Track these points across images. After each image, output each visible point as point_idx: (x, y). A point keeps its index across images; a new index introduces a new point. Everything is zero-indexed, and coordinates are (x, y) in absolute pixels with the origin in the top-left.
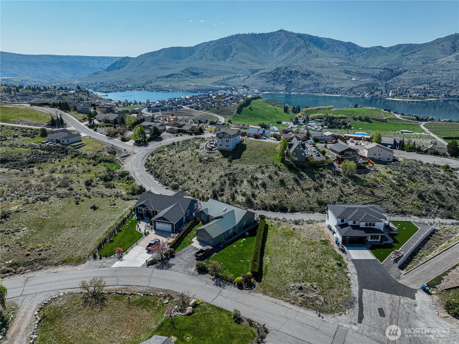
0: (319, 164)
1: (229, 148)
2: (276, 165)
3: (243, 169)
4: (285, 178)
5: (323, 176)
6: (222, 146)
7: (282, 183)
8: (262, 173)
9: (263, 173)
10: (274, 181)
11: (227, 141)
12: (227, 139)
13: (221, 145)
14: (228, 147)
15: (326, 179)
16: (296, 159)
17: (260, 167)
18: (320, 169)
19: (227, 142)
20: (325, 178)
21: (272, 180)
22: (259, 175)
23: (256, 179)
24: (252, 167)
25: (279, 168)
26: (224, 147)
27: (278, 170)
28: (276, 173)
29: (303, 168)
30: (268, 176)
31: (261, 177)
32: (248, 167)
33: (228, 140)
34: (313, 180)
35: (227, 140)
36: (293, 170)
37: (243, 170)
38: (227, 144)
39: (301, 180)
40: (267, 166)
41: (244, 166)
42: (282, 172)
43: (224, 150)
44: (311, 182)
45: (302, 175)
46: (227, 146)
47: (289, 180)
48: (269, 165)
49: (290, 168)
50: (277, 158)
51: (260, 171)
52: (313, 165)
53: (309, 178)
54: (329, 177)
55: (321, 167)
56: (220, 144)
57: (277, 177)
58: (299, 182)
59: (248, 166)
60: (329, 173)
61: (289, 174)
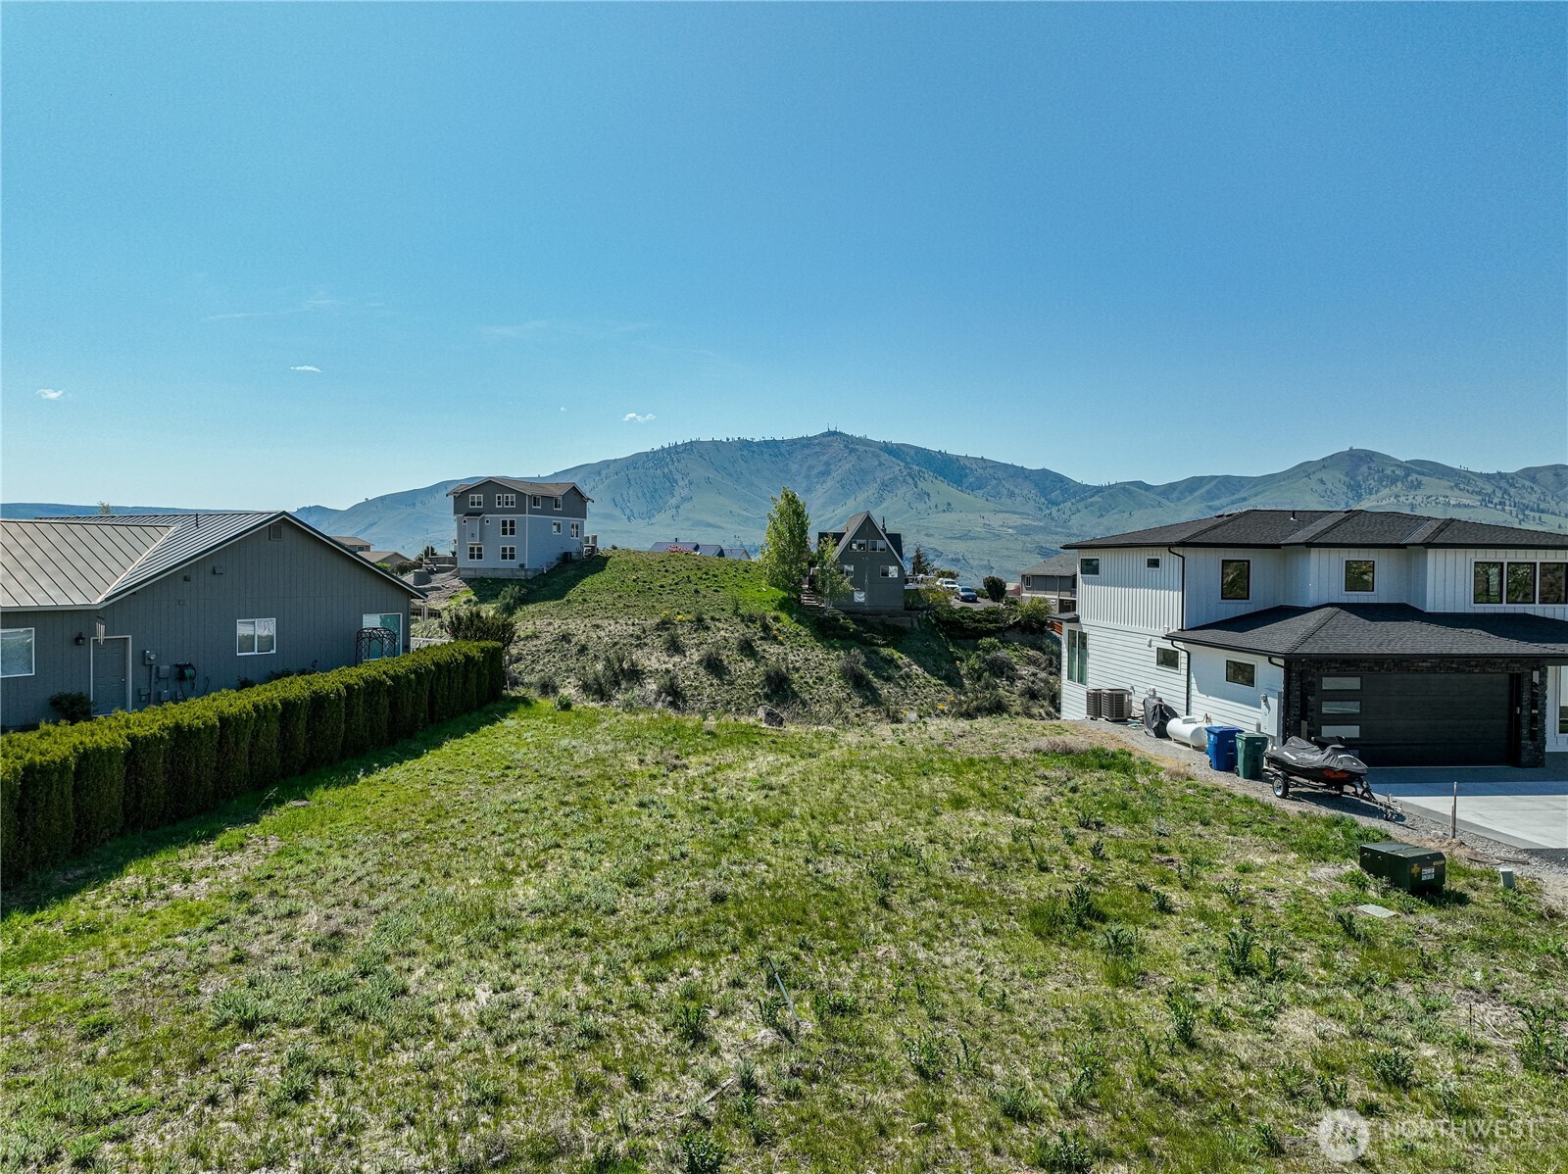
0: (975, 621)
1: (514, 564)
2: (751, 616)
3: (566, 638)
4: (797, 670)
5: (1001, 669)
6: (480, 557)
7: (779, 689)
8: (668, 649)
9: (675, 647)
10: (731, 683)
11: (509, 528)
12: (508, 517)
13: (476, 554)
14: (512, 557)
15: (1019, 683)
16: (860, 597)
17: (664, 625)
18: (985, 641)
19: (504, 532)
20: (1012, 680)
21: (721, 679)
22: (653, 659)
23: (635, 675)
24: (617, 628)
25: (766, 628)
26: (491, 563)
27: (762, 638)
28: (747, 648)
29: (897, 636)
30: (700, 662)
31: (664, 666)
32: (598, 626)
33: (512, 523)
34: (950, 684)
35: (504, 523)
36: (840, 638)
37: (569, 642)
38: (508, 541)
39: (888, 679)
40: (700, 620)
41: (578, 627)
42: (782, 644)
43: (491, 575)
44: (939, 692)
45: (891, 661)
46: (504, 557)
47: (821, 679)
48: (713, 619)
49: (826, 630)
50: (758, 595)
51: (658, 642)
52: (946, 623)
53: (926, 675)
54: (1034, 675)
55: (989, 633)
56: (472, 549)
57: (750, 664)
58: (874, 691)
59: (599, 622)
60: (1032, 662)
61: (818, 654)
